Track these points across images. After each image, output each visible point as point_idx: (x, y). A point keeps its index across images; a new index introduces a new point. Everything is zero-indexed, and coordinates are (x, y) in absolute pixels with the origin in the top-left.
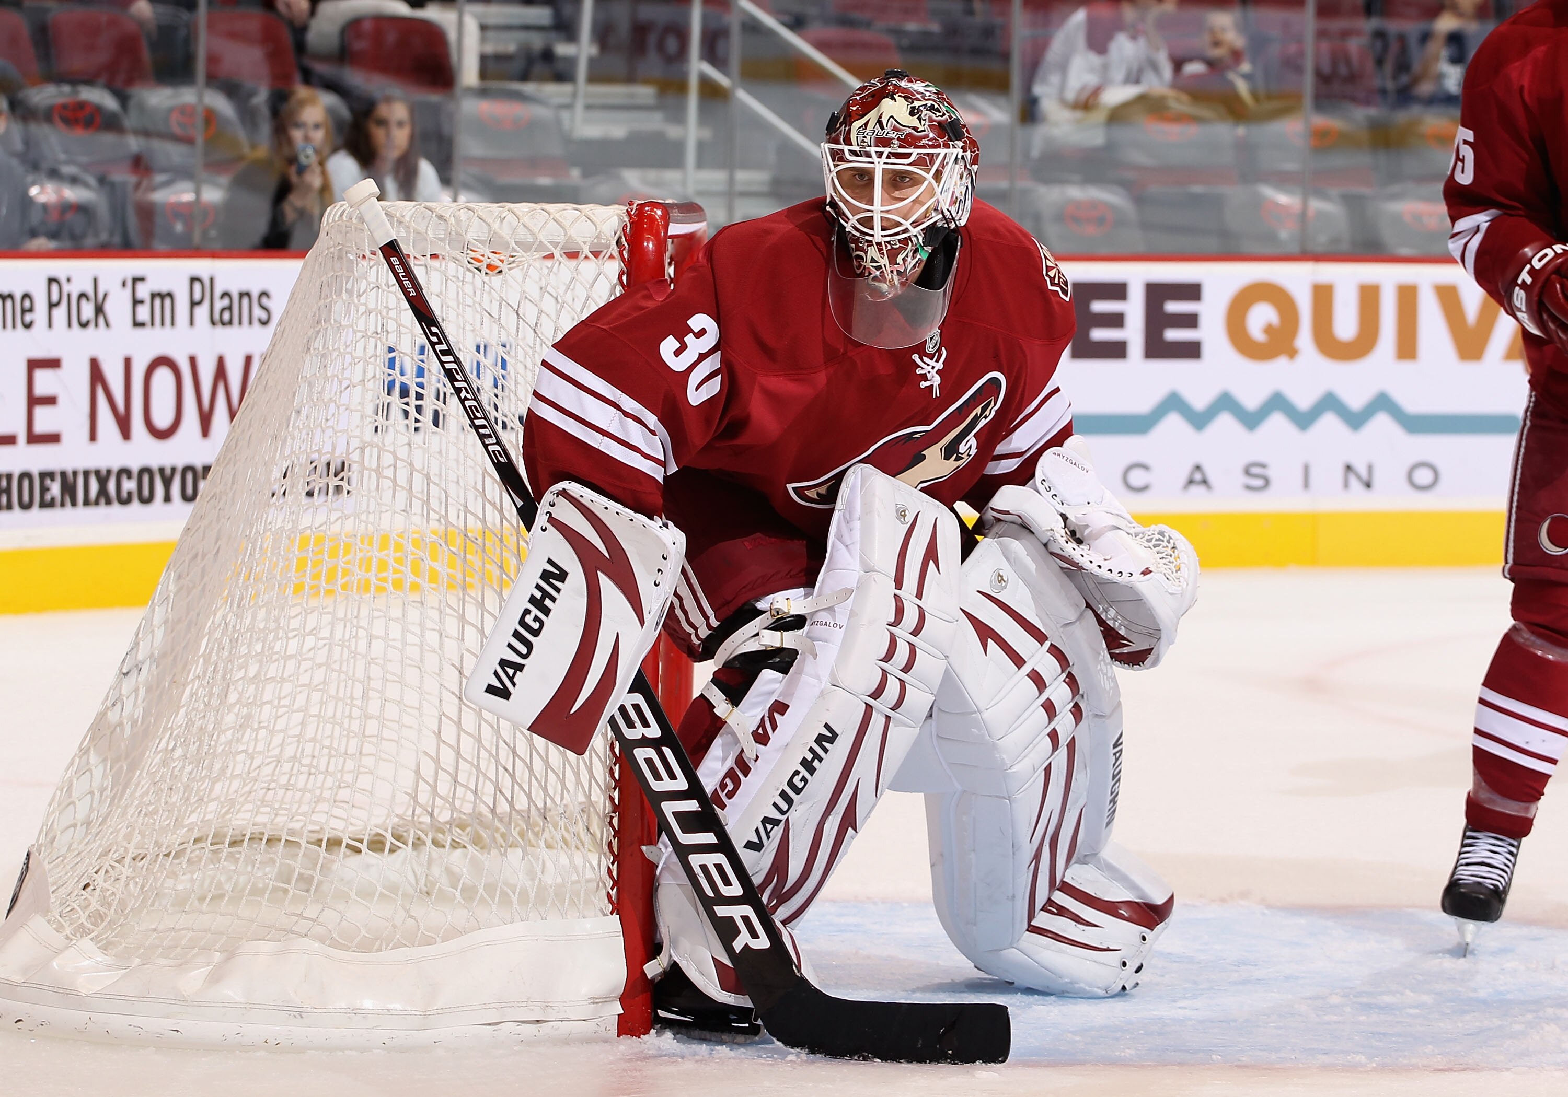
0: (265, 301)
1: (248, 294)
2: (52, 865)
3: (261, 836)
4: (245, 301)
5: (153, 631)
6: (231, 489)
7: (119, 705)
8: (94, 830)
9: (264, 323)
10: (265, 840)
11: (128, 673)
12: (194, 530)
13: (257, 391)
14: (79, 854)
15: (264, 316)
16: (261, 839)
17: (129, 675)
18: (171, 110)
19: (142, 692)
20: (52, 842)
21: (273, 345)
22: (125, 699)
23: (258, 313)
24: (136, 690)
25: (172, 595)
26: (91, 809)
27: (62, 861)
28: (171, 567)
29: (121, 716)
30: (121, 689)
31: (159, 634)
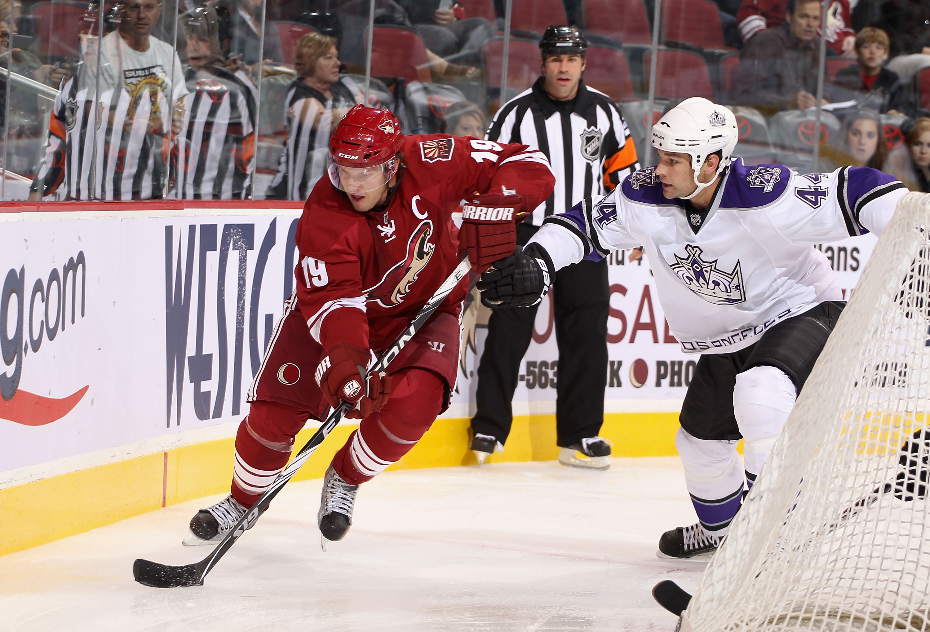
0: (855, 254)
1: (844, 249)
2: (696, 625)
3: (835, 614)
4: (842, 253)
5: (771, 472)
6: (827, 379)
7: (746, 521)
8: (725, 602)
9: (854, 269)
10: (838, 617)
11: (754, 499)
12: (802, 406)
13: (848, 314)
14: (715, 617)
15: (854, 264)
16: (836, 616)
17: (754, 500)
18: (799, 125)
19: (762, 513)
20: (698, 609)
21: (860, 285)
22: (751, 516)
23: (850, 262)
24: (758, 511)
25: (785, 448)
26: (724, 589)
27: (703, 622)
28: (786, 429)
29: (747, 528)
30: (748, 509)
31: (775, 474)
